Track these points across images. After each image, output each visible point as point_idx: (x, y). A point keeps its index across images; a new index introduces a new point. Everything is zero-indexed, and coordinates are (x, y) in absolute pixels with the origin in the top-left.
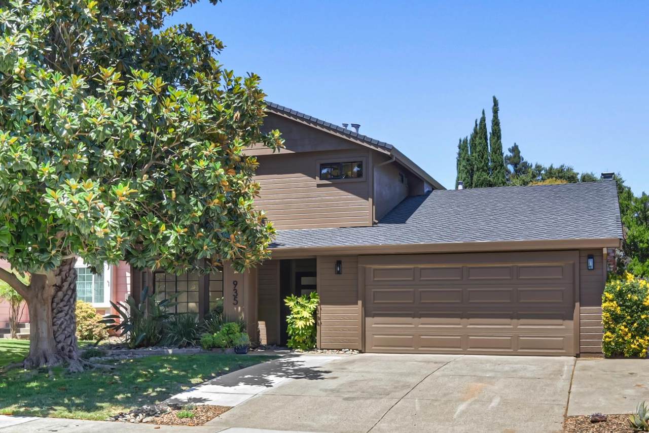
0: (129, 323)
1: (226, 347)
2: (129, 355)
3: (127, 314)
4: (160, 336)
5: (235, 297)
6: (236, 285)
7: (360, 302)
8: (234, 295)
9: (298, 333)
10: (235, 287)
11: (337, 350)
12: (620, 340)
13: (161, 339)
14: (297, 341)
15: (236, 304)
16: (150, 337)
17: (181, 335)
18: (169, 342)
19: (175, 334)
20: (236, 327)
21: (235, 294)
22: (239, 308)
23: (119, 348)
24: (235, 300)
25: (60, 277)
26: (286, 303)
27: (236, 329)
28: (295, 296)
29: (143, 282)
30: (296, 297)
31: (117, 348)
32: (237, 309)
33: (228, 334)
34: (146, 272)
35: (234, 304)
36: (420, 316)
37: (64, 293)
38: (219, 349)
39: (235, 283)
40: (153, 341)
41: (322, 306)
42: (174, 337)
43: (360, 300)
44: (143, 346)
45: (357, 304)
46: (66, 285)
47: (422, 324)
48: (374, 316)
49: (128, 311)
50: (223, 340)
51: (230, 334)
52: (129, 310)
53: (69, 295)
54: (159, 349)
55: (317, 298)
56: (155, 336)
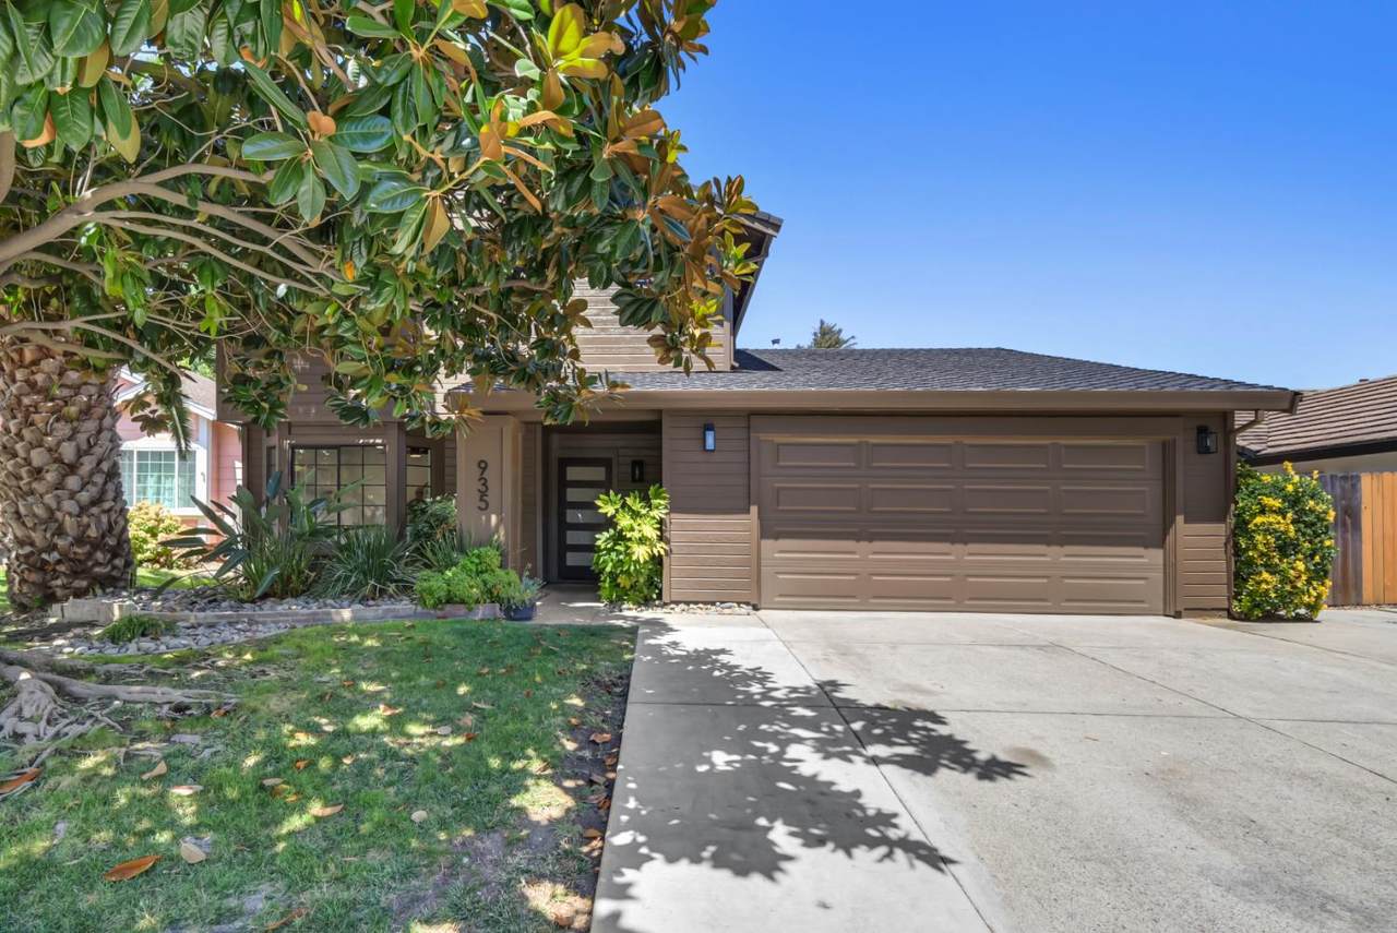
0: (240, 547)
1: (477, 602)
2: (239, 626)
3: (235, 528)
4: (313, 574)
5: (483, 494)
6: (484, 469)
7: (754, 509)
8: (479, 490)
9: (628, 571)
10: (482, 473)
11: (705, 603)
12: (1288, 588)
13: (314, 581)
14: (622, 585)
15: (485, 508)
16: (289, 578)
17: (365, 574)
18: (338, 589)
19: (351, 571)
20: (493, 558)
21: (484, 489)
22: (494, 519)
23: (215, 600)
24: (481, 500)
25: (74, 444)
26: (600, 507)
27: (495, 560)
28: (616, 495)
29: (270, 466)
30: (620, 496)
31: (210, 602)
32: (489, 520)
33: (479, 573)
34: (274, 447)
35: (480, 508)
36: (871, 538)
37: (82, 479)
38: (463, 606)
39: (483, 466)
40: (295, 583)
41: (673, 515)
42: (347, 578)
43: (754, 504)
44: (274, 596)
45: (748, 512)
46: (88, 464)
47: (875, 553)
48: (777, 536)
49: (237, 520)
50: (472, 587)
51: (482, 572)
52: (239, 519)
53: (95, 484)
54: (314, 607)
55: (664, 499)
56: (300, 572)
